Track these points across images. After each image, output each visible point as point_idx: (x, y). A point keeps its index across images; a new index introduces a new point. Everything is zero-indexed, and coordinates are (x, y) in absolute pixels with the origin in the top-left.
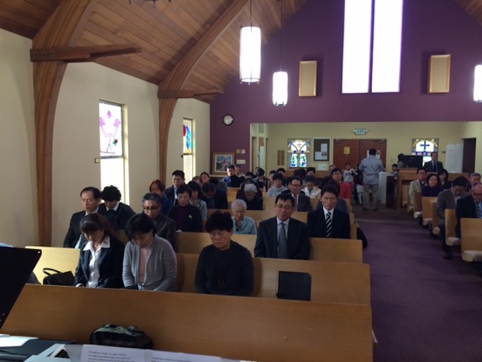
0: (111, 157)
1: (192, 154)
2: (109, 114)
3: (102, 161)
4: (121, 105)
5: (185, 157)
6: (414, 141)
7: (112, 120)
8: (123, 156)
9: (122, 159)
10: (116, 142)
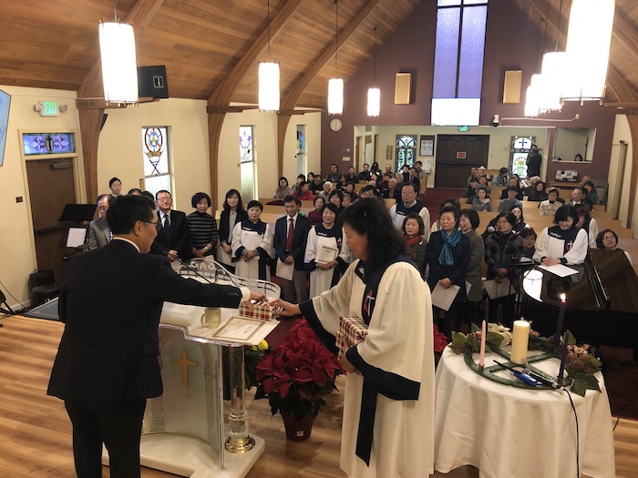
0: (246, 162)
1: (304, 153)
2: (245, 133)
3: (242, 165)
4: (252, 126)
5: (298, 156)
6: (513, 139)
7: (247, 137)
8: (253, 161)
9: (253, 163)
10: (249, 151)
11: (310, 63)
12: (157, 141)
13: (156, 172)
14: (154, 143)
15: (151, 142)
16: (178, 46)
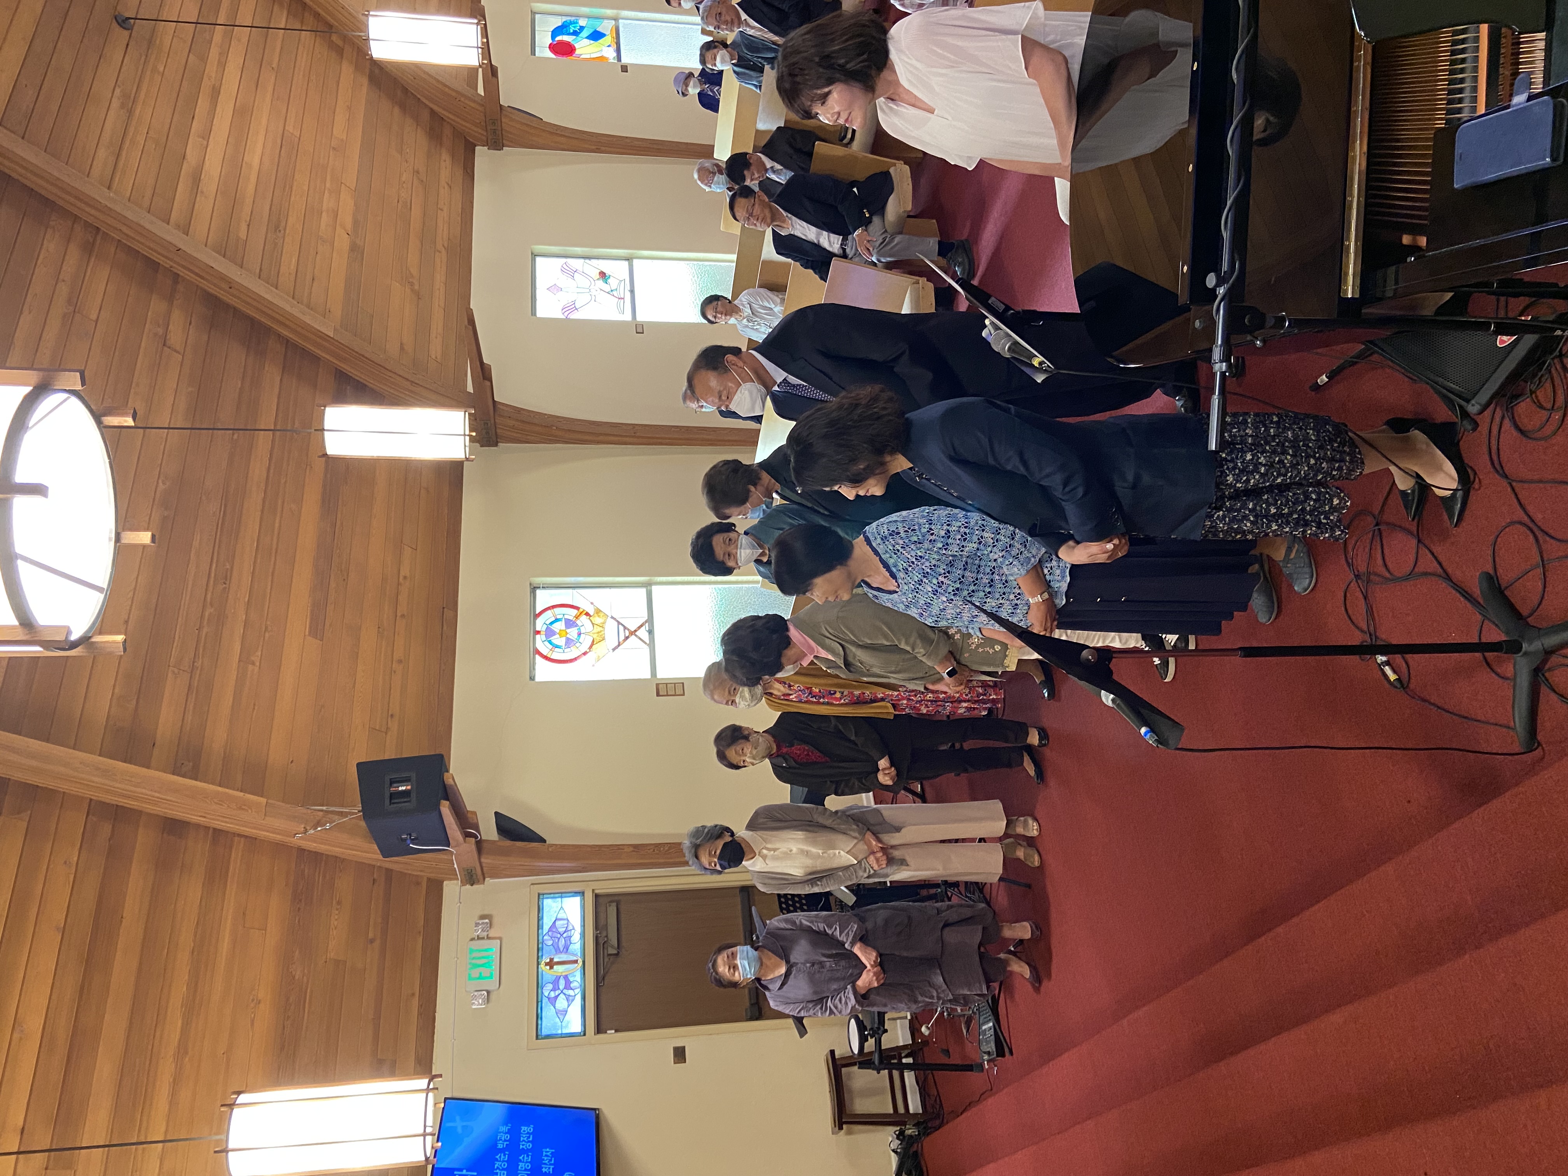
0: (632, 291)
1: (616, 19)
2: (554, 289)
3: (640, 318)
4: (534, 256)
5: (625, 60)
7: (564, 281)
8: (629, 259)
9: (635, 262)
10: (603, 275)
11: (340, 52)
12: (569, 624)
13: (643, 633)
14: (573, 633)
15: (569, 642)
16: (317, 629)
